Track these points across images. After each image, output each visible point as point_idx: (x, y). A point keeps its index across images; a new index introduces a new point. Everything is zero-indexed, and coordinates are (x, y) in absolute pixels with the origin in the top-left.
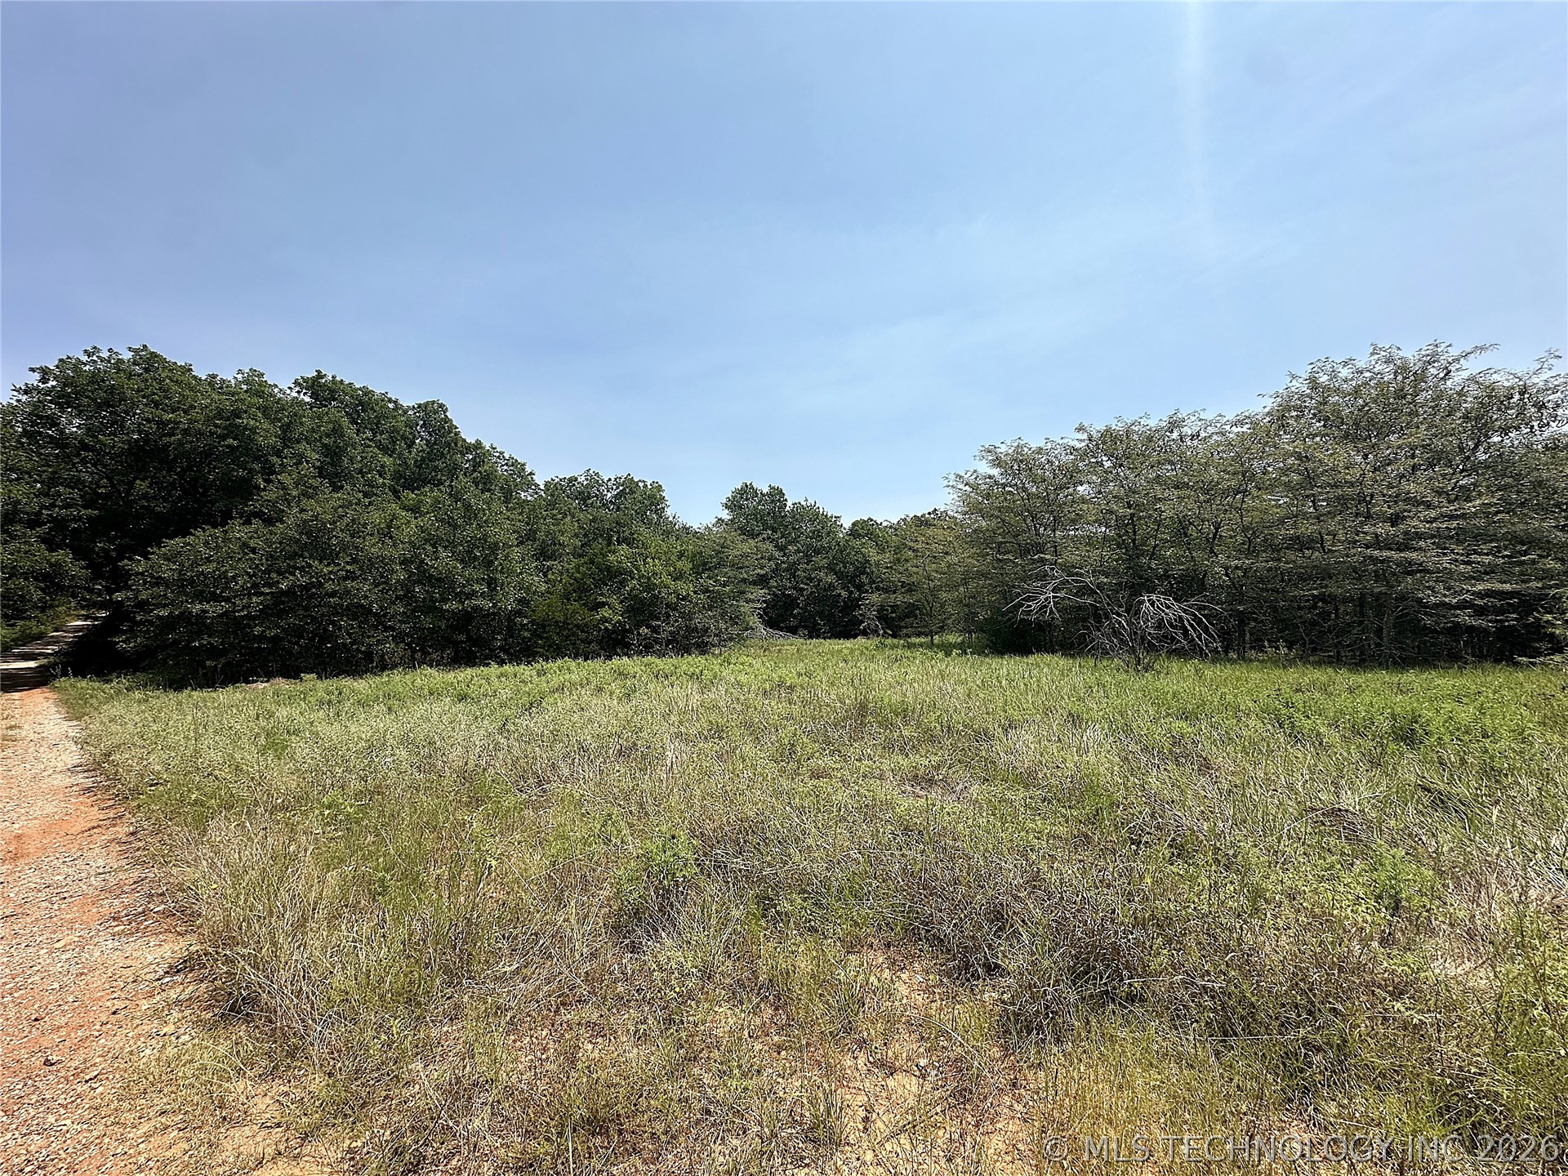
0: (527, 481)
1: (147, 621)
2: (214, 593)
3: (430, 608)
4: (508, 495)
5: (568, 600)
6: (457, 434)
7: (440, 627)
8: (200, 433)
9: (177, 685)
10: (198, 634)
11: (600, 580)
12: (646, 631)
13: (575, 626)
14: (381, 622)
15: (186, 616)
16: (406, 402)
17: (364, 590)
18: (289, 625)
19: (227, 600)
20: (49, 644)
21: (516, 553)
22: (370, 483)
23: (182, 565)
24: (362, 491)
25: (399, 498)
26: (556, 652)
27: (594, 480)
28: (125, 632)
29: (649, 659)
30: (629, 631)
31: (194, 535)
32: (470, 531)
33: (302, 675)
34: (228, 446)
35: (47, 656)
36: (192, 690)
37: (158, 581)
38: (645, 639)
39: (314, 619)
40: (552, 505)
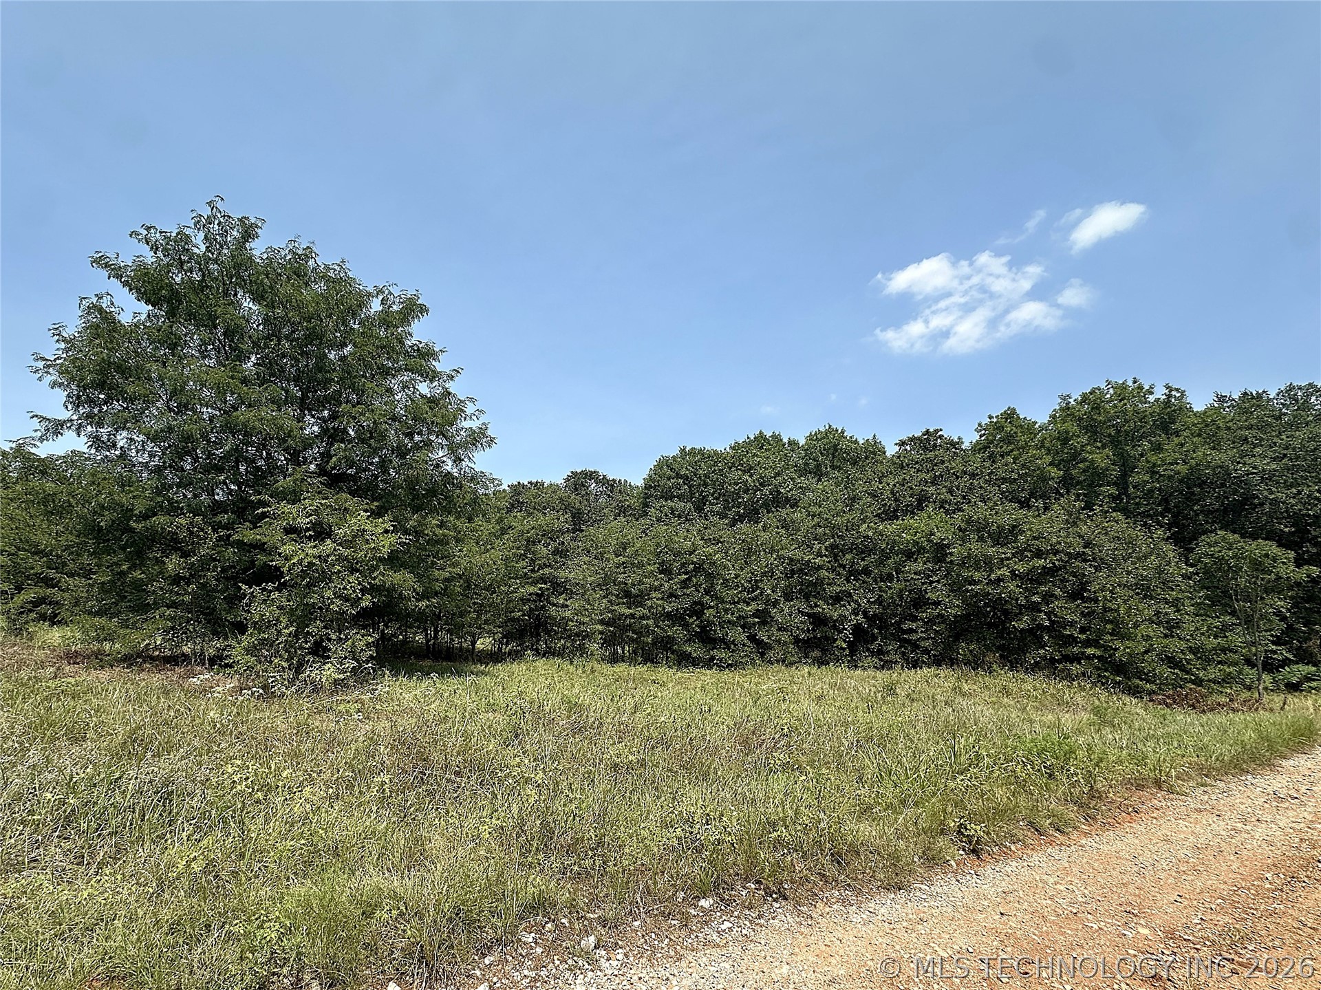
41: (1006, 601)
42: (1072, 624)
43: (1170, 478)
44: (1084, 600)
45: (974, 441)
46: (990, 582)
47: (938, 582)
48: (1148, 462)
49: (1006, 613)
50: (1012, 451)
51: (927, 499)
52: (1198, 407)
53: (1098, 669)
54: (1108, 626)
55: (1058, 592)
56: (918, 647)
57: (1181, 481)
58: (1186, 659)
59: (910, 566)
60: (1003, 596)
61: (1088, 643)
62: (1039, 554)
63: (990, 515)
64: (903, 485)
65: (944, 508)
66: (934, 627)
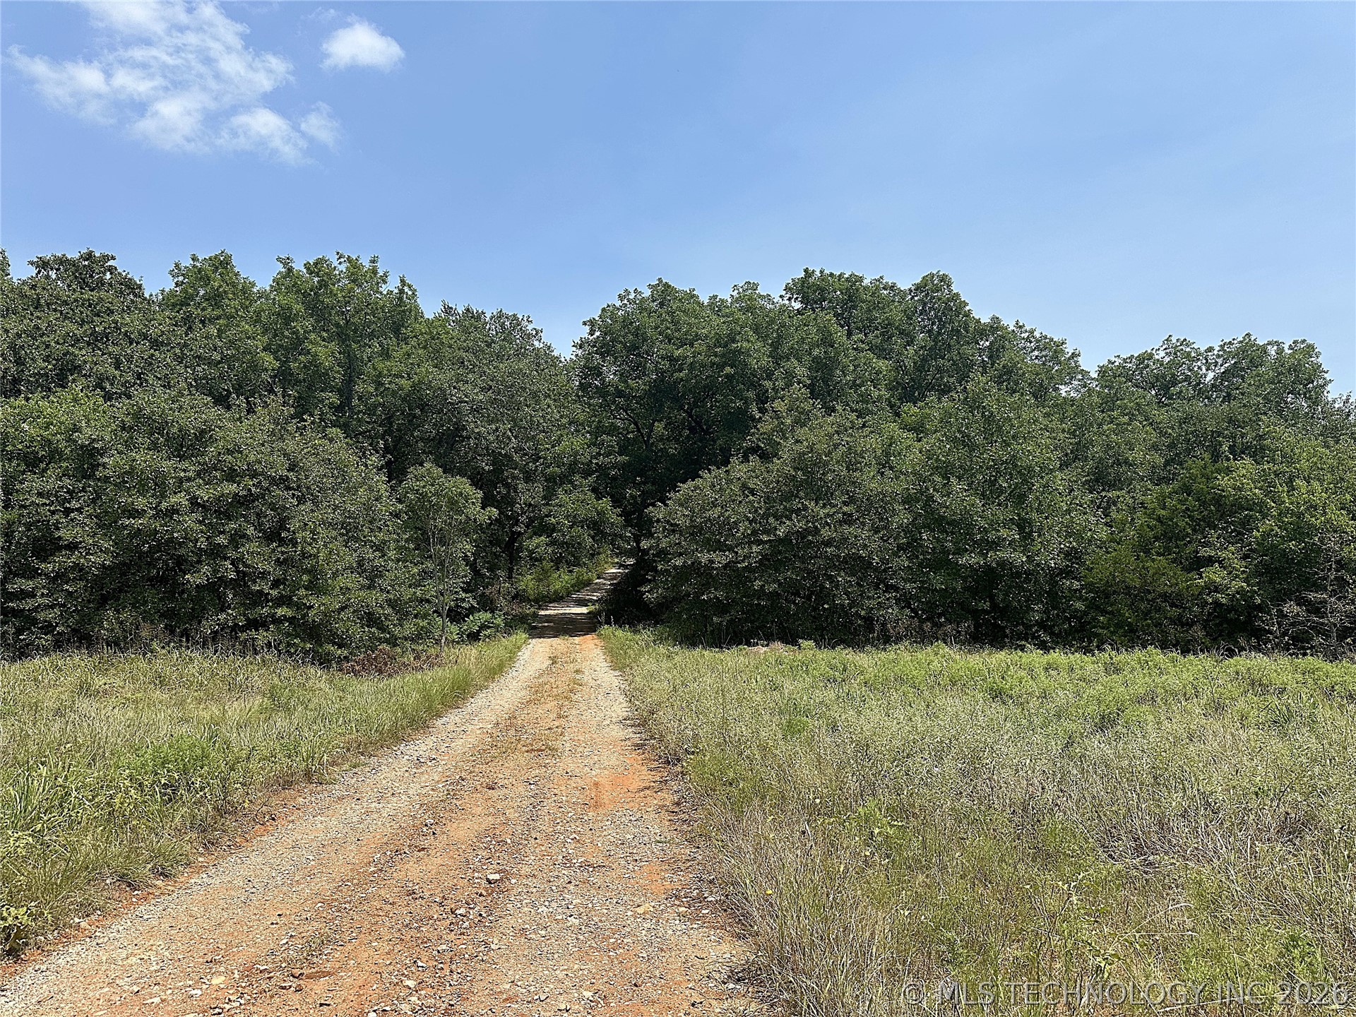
0: (1071, 369)
1: (666, 570)
2: (719, 541)
3: (941, 562)
4: (1040, 393)
5: (1147, 552)
6: (968, 314)
7: (954, 589)
8: (703, 366)
9: (691, 641)
10: (705, 587)
11: (1203, 519)
12: (1296, 609)
13: (1160, 595)
14: (882, 582)
15: (695, 568)
16: (905, 284)
17: (863, 538)
18: (785, 579)
19: (730, 549)
20: (595, 591)
21: (1060, 480)
22: (865, 398)
23: (692, 511)
24: (856, 411)
25: (898, 415)
26: (1132, 637)
27: (1180, 352)
28: (650, 581)
29: (1310, 661)
30: (1260, 608)
31: (701, 478)
32: (996, 451)
33: (800, 641)
34: (727, 376)
35: (594, 602)
36: (704, 648)
37: (674, 529)
38: (1293, 624)
39: (810, 572)
40: (1108, 403)
41: (180, 544)
42: (264, 575)
43: (394, 393)
44: (282, 542)
45: (167, 290)
46: (159, 514)
47: (79, 510)
48: (375, 369)
49: (180, 561)
50: (219, 318)
51: (77, 369)
52: (429, 315)
53: (288, 635)
54: (305, 577)
55: (250, 531)
56: (34, 622)
57: (404, 400)
58: (384, 614)
59: (32, 483)
60: (175, 535)
61: (281, 601)
62: (231, 475)
63: (171, 409)
64: (35, 339)
65: (103, 389)
66: (66, 587)
